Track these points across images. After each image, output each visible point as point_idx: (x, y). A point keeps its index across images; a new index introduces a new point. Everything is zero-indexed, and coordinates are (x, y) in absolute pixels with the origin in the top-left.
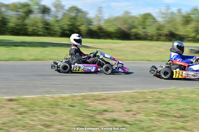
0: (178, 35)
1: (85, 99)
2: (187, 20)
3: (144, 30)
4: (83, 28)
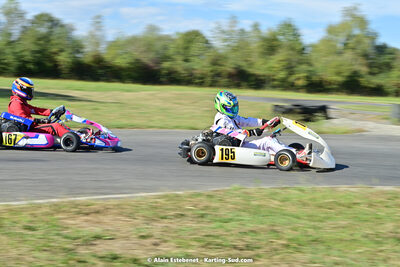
0: (253, 75)
1: (58, 212)
2: (271, 46)
4: (64, 59)
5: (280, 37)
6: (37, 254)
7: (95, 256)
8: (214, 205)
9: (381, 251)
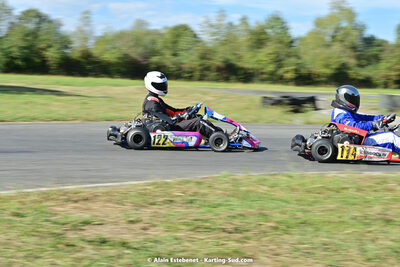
0: (242, 69)
1: (47, 200)
2: (259, 40)
3: (175, 59)
4: (52, 55)
5: (269, 31)
6: (25, 239)
7: (83, 240)
8: (202, 191)
9: (370, 232)
